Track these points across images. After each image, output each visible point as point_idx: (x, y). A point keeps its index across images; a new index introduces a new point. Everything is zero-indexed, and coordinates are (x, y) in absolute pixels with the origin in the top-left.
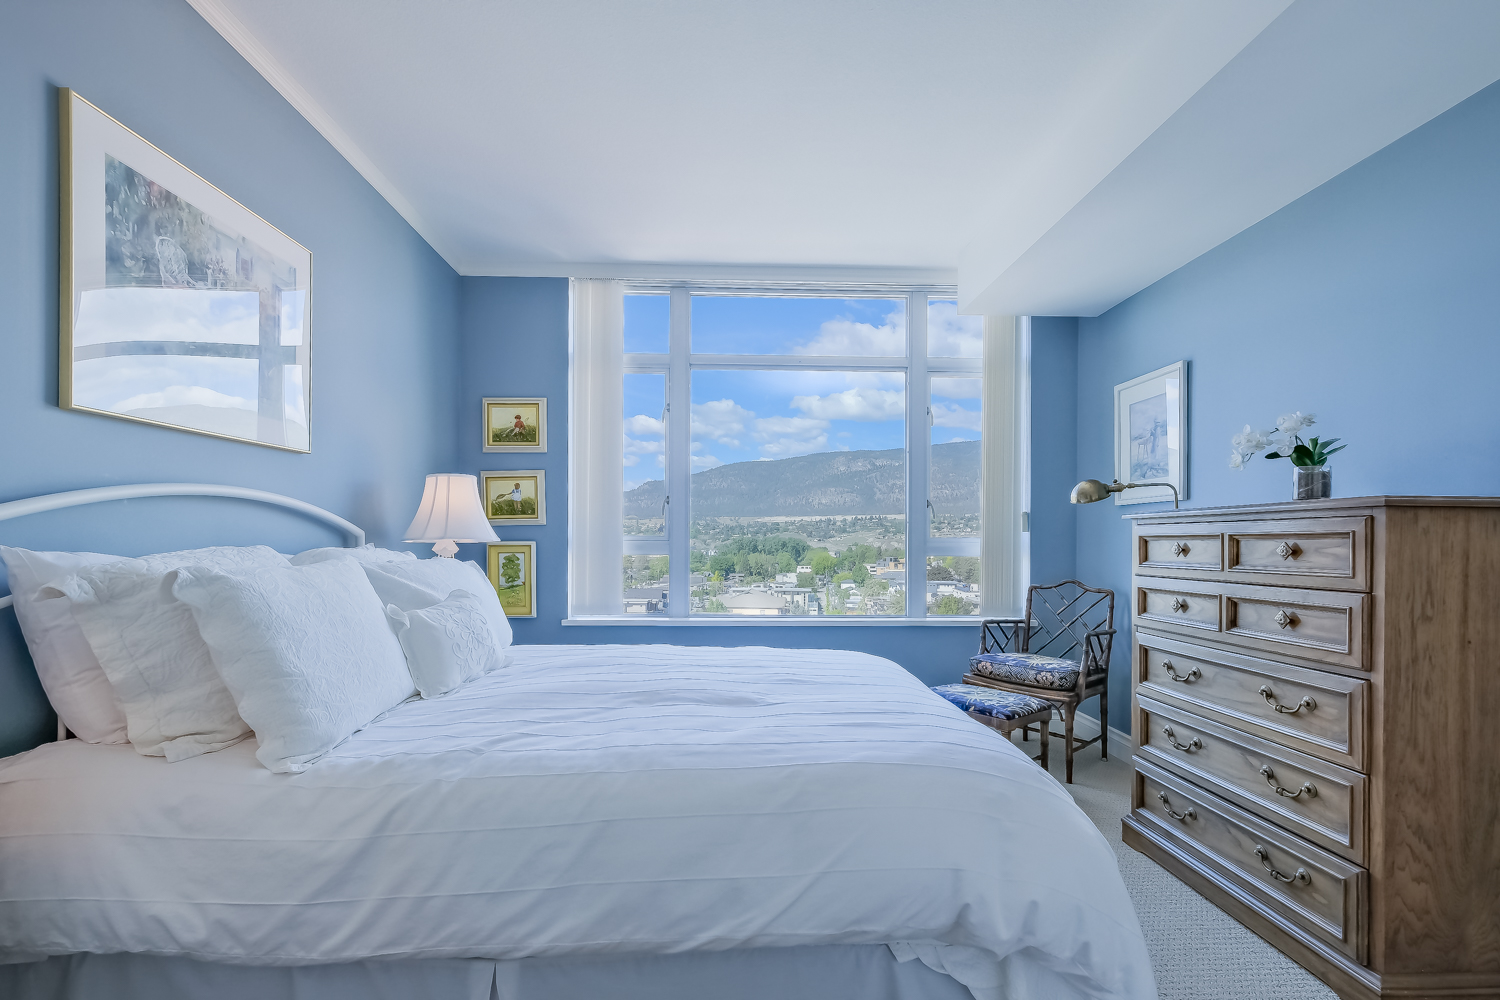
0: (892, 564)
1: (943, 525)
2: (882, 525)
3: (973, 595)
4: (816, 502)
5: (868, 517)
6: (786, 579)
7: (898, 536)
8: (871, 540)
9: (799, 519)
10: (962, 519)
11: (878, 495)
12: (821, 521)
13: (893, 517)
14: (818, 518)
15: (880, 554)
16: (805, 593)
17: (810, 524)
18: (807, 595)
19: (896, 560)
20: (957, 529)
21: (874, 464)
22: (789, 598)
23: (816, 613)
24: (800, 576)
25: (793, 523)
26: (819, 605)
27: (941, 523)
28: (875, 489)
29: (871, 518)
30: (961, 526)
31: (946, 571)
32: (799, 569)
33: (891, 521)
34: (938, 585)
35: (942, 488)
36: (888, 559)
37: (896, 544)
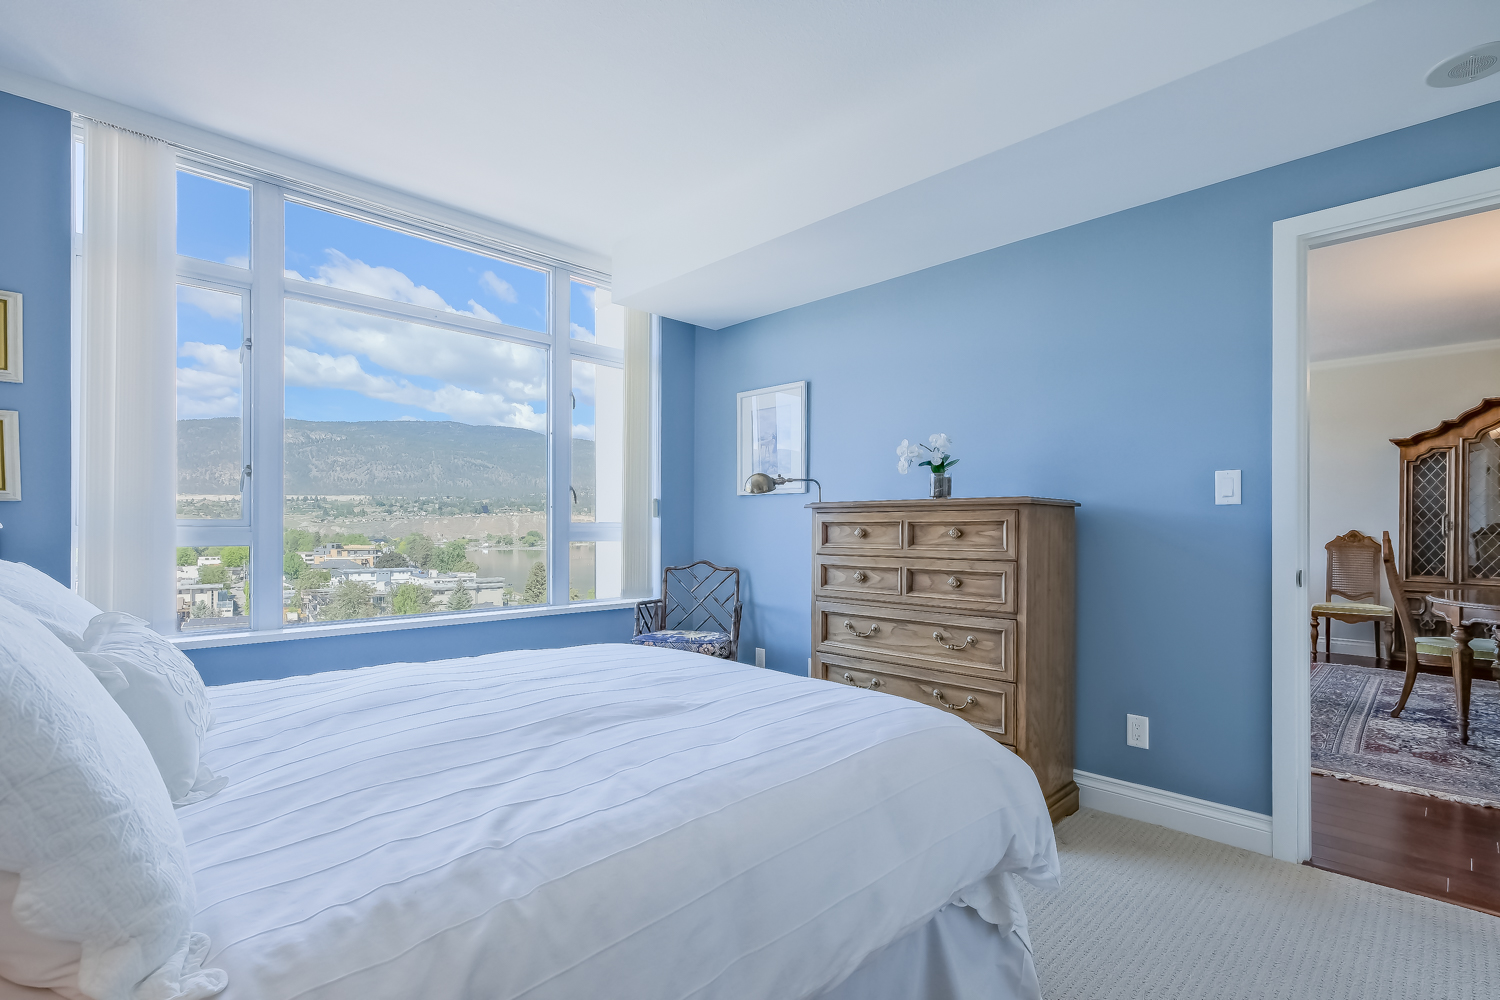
0: (334, 552)
1: (394, 508)
2: (319, 507)
3: (432, 581)
4: (225, 478)
5: (301, 497)
6: (184, 575)
7: (340, 520)
8: (304, 524)
9: (201, 497)
10: (416, 502)
11: (314, 472)
12: (234, 501)
13: (334, 498)
14: (229, 498)
15: (317, 540)
16: (212, 590)
17: (216, 504)
18: (216, 593)
19: (339, 547)
20: (410, 512)
21: (308, 437)
22: (187, 598)
23: (230, 614)
24: (203, 570)
25: (191, 503)
26: (235, 604)
27: (392, 506)
28: (310, 466)
29: (305, 499)
30: (415, 509)
31: (399, 557)
32: (202, 561)
33: (332, 503)
34: (391, 572)
35: (393, 469)
36: (329, 545)
37: (338, 529)
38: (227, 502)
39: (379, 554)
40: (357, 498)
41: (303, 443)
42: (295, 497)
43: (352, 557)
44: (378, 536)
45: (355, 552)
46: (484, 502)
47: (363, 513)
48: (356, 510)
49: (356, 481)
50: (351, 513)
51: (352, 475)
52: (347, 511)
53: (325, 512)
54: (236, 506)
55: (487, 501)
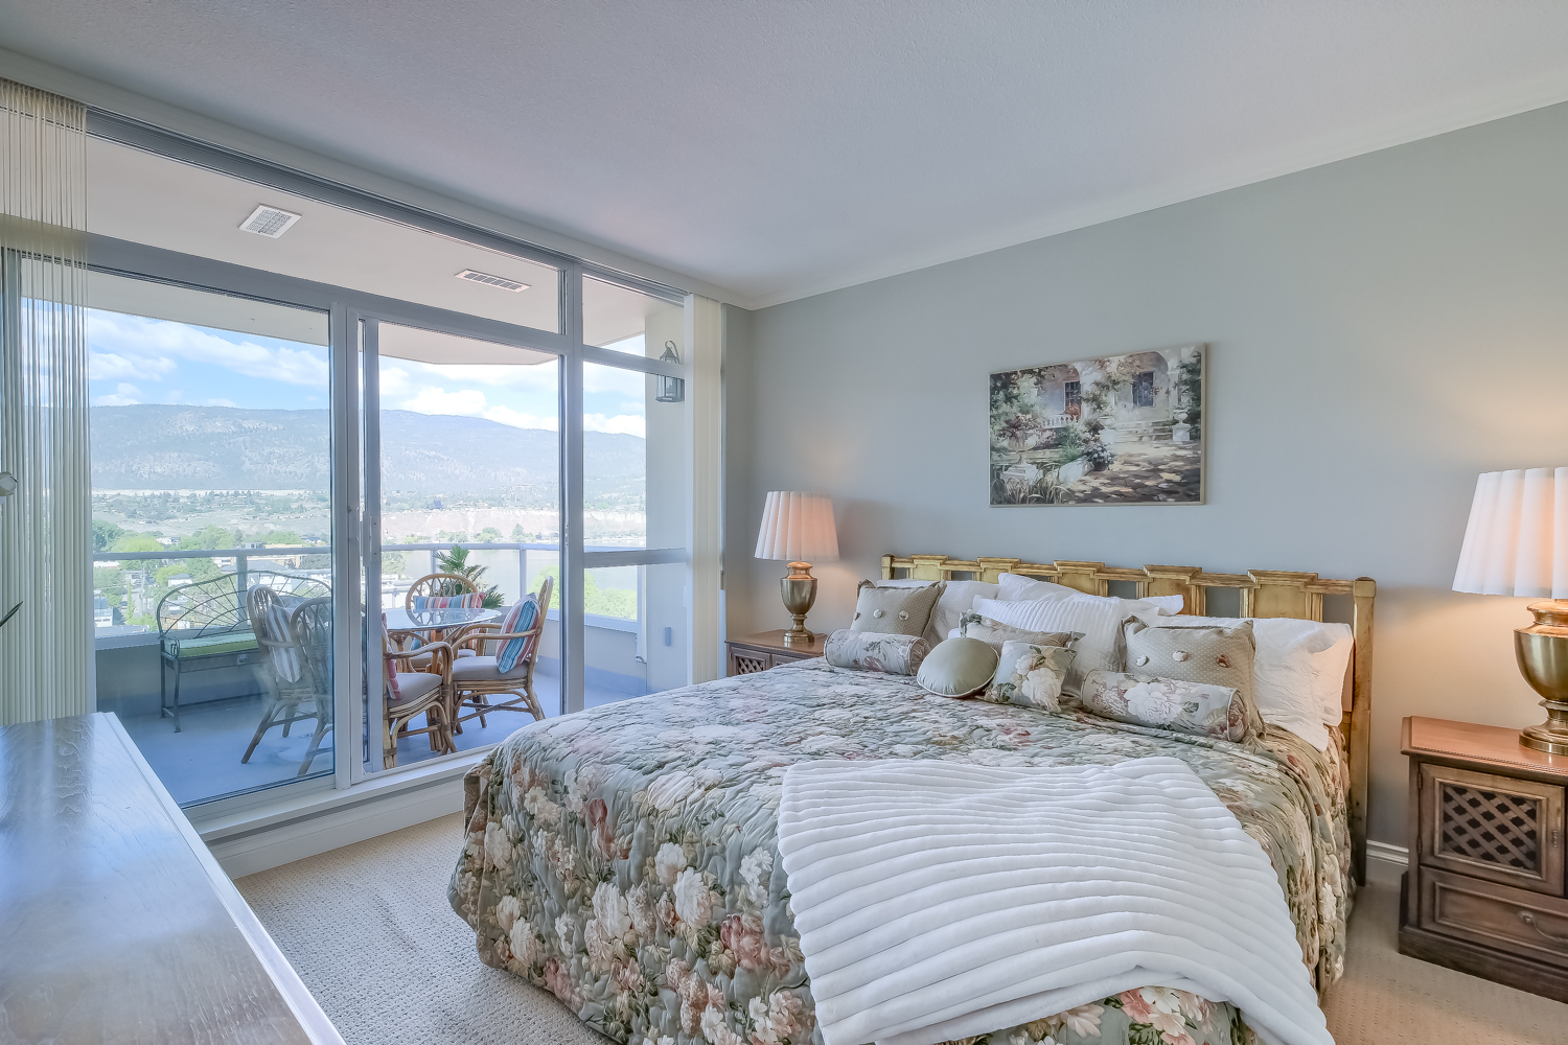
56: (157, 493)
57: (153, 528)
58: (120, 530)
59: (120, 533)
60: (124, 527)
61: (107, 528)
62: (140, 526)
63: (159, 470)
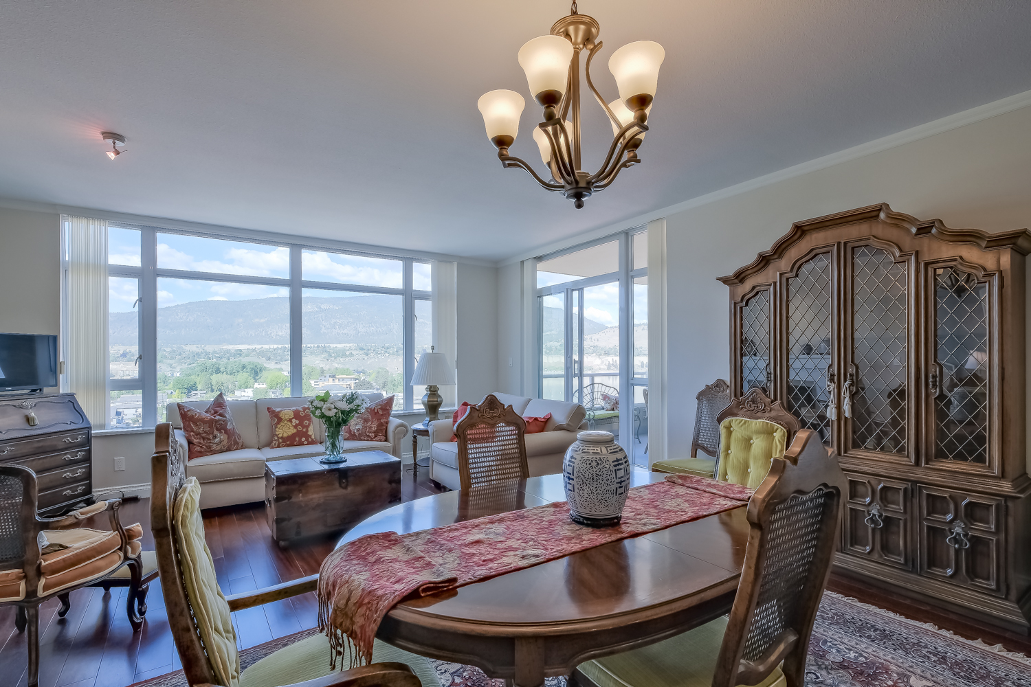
38: (274, 349)
39: (357, 381)
40: (348, 345)
41: (317, 312)
42: (312, 345)
43: (341, 383)
44: (360, 369)
45: (343, 379)
46: (424, 346)
47: (351, 355)
48: (348, 353)
49: (348, 335)
50: (344, 355)
51: (345, 331)
52: (342, 354)
53: (330, 355)
54: (279, 352)
55: (426, 346)
56: (280, 346)
57: (278, 366)
58: (265, 368)
59: (265, 369)
60: (266, 365)
61: (259, 366)
62: (271, 365)
63: (280, 334)
